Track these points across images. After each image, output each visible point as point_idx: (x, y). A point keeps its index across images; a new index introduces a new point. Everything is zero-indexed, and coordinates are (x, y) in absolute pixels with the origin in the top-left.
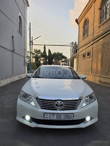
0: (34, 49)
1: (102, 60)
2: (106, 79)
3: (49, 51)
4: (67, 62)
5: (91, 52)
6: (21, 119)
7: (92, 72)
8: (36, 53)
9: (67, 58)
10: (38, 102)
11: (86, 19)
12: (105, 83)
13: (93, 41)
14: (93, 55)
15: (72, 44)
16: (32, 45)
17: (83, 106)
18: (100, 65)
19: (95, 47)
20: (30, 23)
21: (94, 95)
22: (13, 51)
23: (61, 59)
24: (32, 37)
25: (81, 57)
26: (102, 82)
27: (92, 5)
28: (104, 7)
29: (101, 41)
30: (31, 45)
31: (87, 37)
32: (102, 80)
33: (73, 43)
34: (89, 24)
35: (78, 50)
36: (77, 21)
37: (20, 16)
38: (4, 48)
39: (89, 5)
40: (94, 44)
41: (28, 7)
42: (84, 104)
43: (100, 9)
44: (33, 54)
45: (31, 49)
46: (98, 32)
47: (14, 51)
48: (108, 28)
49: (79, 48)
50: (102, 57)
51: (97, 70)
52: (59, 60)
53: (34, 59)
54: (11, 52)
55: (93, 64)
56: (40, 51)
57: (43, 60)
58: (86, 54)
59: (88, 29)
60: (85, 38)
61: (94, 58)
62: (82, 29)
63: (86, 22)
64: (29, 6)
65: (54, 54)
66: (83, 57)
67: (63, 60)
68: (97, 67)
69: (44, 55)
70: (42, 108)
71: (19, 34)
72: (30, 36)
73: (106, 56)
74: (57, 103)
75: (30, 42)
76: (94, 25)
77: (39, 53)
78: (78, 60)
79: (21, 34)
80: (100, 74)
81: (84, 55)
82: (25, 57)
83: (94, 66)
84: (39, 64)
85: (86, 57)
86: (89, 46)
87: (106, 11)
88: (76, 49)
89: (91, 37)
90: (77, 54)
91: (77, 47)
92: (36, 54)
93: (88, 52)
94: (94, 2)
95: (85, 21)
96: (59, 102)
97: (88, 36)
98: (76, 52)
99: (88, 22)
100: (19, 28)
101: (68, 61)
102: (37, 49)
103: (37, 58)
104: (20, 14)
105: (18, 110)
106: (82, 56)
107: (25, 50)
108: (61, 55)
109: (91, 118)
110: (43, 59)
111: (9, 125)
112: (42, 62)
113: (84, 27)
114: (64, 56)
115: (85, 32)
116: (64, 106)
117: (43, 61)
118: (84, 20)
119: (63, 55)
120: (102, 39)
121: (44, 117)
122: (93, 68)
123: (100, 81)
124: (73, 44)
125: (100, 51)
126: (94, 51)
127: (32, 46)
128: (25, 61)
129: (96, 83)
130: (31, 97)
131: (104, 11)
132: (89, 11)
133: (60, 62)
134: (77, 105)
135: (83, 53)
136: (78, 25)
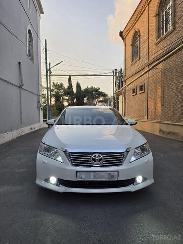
0: (53, 82)
1: (163, 97)
2: (171, 127)
3: (78, 85)
4: (107, 103)
5: (146, 84)
6: (43, 182)
7: (149, 118)
8: (55, 88)
9: (107, 95)
10: (67, 156)
11: (136, 32)
12: (169, 133)
13: (148, 66)
14: (149, 89)
15: (114, 73)
16: (50, 75)
17: (131, 161)
18: (160, 104)
19: (151, 77)
20: (46, 40)
21: (147, 146)
22: (20, 87)
23: (98, 98)
24: (50, 63)
25: (130, 94)
26: (163, 132)
27: (145, 10)
28: (163, 12)
29: (160, 66)
30: (48, 76)
31: (139, 61)
32: (164, 128)
33: (116, 70)
34: (141, 39)
35: (124, 82)
36: (121, 34)
37: (29, 30)
38: (6, 81)
39: (139, 9)
40: (149, 72)
41: (41, 15)
42: (133, 159)
43: (158, 15)
44: (52, 91)
45: (49, 82)
46: (156, 51)
47: (23, 87)
48: (170, 46)
49: (125, 79)
50: (163, 91)
51: (155, 113)
52: (94, 99)
53: (53, 99)
54: (18, 89)
55: (149, 104)
56: (62, 85)
57: (68, 100)
58: (138, 89)
59: (140, 47)
60: (135, 62)
61: (151, 93)
62: (130, 48)
63: (137, 36)
64: (43, 13)
65: (86, 90)
66: (134, 92)
67: (101, 99)
68: (155, 108)
69: (69, 91)
70: (73, 165)
71: (29, 59)
72: (46, 61)
73: (169, 90)
74: (95, 157)
75: (47, 71)
76: (150, 41)
77: (61, 89)
78: (125, 99)
79: (32, 59)
80: (161, 120)
81: (134, 90)
82: (38, 96)
83: (152, 107)
84: (61, 107)
85: (139, 92)
86: (141, 76)
87: (167, 19)
88: (122, 81)
89: (144, 61)
90: (123, 89)
91: (123, 77)
92: (55, 90)
93: (140, 84)
94: (148, 4)
95: (134, 35)
96: (97, 155)
97: (140, 58)
98: (122, 86)
99: (140, 36)
100: (29, 49)
101: (109, 100)
102: (58, 83)
103: (58, 97)
104: (29, 27)
105: (38, 170)
106: (132, 91)
107: (39, 84)
108: (97, 90)
109: (145, 179)
110: (67, 98)
111: (25, 193)
112: (66, 103)
113: (133, 45)
114: (102, 92)
115: (135, 53)
116: (104, 161)
117: (68, 102)
118: (132, 33)
119: (100, 90)
120: (162, 63)
121: (77, 176)
122: (149, 111)
123: (161, 130)
124: (116, 72)
125: (159, 82)
126: (149, 83)
127: (50, 77)
128: (39, 102)
129: (155, 134)
130: (57, 150)
131: (163, 19)
132: (141, 18)
133: (96, 103)
134: (122, 160)
135: (133, 86)
136: (123, 41)
